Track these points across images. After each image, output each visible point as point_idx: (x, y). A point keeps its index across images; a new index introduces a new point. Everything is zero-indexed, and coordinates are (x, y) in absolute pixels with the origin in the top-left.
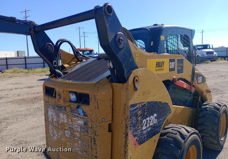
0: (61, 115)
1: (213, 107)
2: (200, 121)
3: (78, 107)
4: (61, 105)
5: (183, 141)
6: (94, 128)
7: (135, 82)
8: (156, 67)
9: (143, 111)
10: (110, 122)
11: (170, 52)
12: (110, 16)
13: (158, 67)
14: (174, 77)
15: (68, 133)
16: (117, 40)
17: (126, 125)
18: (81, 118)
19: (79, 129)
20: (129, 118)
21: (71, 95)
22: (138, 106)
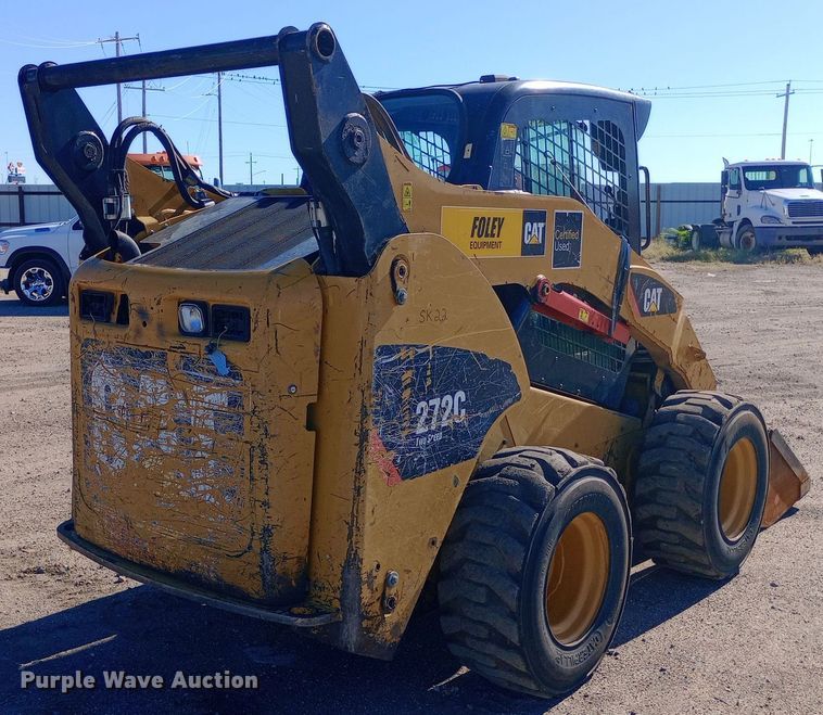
0: (146, 381)
1: (700, 410)
2: (646, 461)
3: (211, 349)
4: (146, 346)
5: (549, 487)
6: (261, 415)
7: (398, 276)
8: (472, 236)
9: (420, 374)
10: (314, 400)
11: (535, 187)
12: (327, 62)
13: (480, 236)
14: (541, 277)
15: (169, 441)
16: (345, 135)
17: (364, 406)
18: (218, 385)
19: (210, 423)
20: (373, 386)
21: (186, 311)
22: (402, 354)
